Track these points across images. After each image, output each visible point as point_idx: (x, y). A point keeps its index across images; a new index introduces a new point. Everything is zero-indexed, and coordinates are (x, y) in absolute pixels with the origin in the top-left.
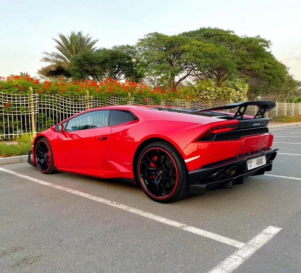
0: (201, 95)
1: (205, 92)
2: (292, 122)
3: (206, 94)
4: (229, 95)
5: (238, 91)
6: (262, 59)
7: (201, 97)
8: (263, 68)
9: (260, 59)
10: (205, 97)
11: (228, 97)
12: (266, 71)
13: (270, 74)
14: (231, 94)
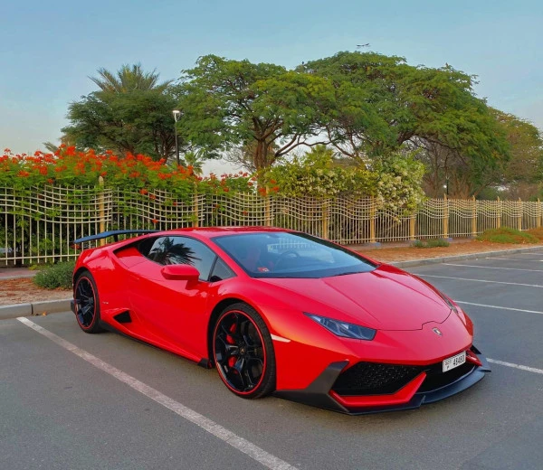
0: (302, 185)
1: (312, 179)
2: (521, 243)
3: (314, 184)
4: (376, 185)
5: (399, 178)
6: (456, 112)
7: (302, 189)
8: (455, 130)
9: (450, 113)
10: (310, 189)
11: (373, 188)
12: (462, 135)
13: (471, 143)
14: (381, 183)
